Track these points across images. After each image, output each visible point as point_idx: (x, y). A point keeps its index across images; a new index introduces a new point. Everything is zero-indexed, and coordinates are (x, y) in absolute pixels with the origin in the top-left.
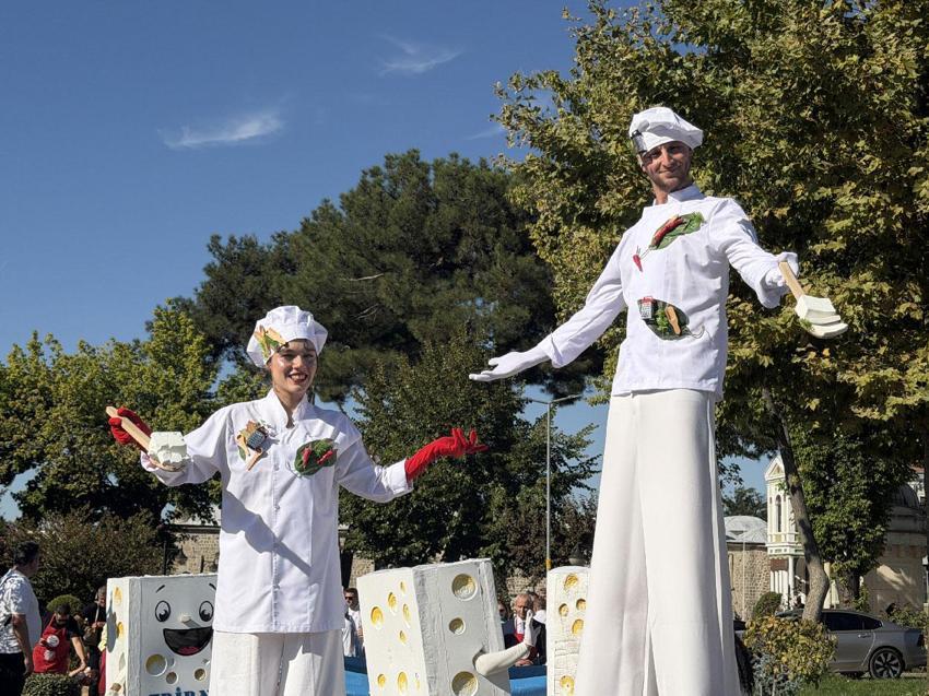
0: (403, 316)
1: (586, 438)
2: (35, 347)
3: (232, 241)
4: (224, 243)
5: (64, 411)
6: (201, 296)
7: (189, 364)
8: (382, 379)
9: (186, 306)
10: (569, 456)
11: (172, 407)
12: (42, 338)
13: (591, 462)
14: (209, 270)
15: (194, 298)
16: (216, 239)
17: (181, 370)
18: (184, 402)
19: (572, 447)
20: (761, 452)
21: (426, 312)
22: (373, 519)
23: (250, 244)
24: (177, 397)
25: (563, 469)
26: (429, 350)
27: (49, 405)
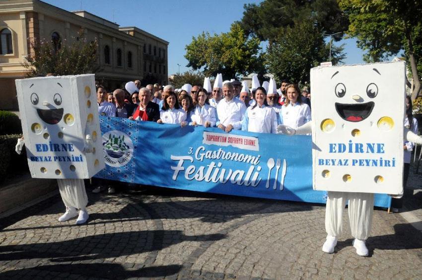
0: (291, 17)
1: (343, 47)
2: (203, 35)
3: (249, 5)
4: (247, 6)
5: (210, 50)
6: (242, 20)
7: (239, 37)
8: (283, 33)
9: (239, 23)
10: (338, 53)
11: (236, 48)
12: (205, 33)
13: (344, 55)
14: (244, 13)
15: (241, 21)
16: (245, 5)
17: (237, 38)
18: (238, 46)
19: (339, 51)
20: (392, 54)
21: (297, 15)
22: (280, 72)
23: (254, 5)
24: (237, 46)
25: (336, 57)
26: (296, 24)
27: (206, 49)
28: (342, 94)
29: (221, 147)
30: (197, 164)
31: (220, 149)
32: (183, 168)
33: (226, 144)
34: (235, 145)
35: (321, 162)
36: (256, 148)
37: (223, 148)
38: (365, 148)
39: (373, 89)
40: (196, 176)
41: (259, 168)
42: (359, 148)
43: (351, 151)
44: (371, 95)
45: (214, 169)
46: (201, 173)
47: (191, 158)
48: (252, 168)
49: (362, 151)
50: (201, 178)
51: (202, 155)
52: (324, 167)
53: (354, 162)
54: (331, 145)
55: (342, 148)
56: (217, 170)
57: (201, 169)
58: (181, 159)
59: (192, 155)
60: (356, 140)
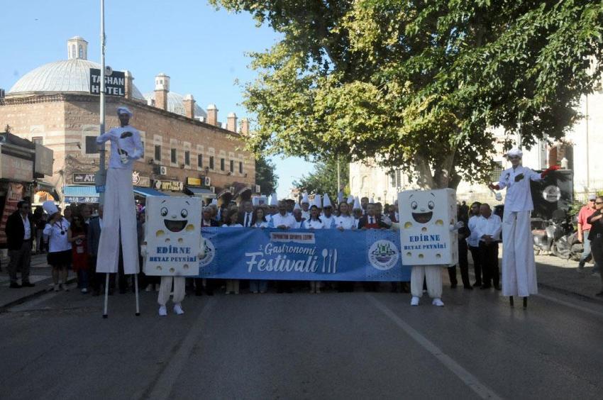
28: (415, 208)
29: (284, 243)
30: (267, 258)
31: (284, 245)
32: (255, 263)
33: (289, 240)
34: (295, 241)
35: (406, 248)
36: (313, 241)
37: (287, 244)
38: (429, 238)
39: (431, 204)
40: (267, 268)
41: (316, 258)
42: (426, 238)
43: (421, 240)
44: (431, 208)
45: (280, 261)
46: (271, 264)
47: (261, 254)
48: (310, 258)
49: (428, 240)
50: (271, 269)
51: (270, 250)
52: (408, 251)
53: (424, 247)
54: (411, 238)
55: (417, 239)
56: (283, 261)
57: (271, 261)
58: (254, 255)
59: (263, 251)
60: (424, 234)
